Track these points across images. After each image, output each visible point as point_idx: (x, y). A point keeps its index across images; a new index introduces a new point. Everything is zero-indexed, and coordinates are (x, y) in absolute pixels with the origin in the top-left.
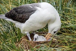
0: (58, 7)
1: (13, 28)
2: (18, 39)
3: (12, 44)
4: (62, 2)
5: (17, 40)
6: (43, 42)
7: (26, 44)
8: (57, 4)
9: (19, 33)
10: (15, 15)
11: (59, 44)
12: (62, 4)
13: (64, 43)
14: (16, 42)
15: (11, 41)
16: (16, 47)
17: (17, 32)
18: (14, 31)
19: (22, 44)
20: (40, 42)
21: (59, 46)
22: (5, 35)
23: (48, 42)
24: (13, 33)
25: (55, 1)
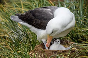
0: (79, 12)
1: (26, 34)
2: (32, 47)
3: (25, 54)
4: (84, 6)
5: (31, 49)
6: (61, 51)
7: (41, 53)
8: (78, 8)
9: (33, 41)
10: (32, 20)
11: (79, 54)
12: (83, 8)
13: (85, 52)
14: (30, 51)
15: (23, 49)
16: (30, 57)
17: (31, 40)
18: (28, 39)
19: (37, 53)
20: (58, 51)
21: (79, 56)
22: (17, 42)
23: (67, 51)
24: (27, 40)
25: (75, 5)
